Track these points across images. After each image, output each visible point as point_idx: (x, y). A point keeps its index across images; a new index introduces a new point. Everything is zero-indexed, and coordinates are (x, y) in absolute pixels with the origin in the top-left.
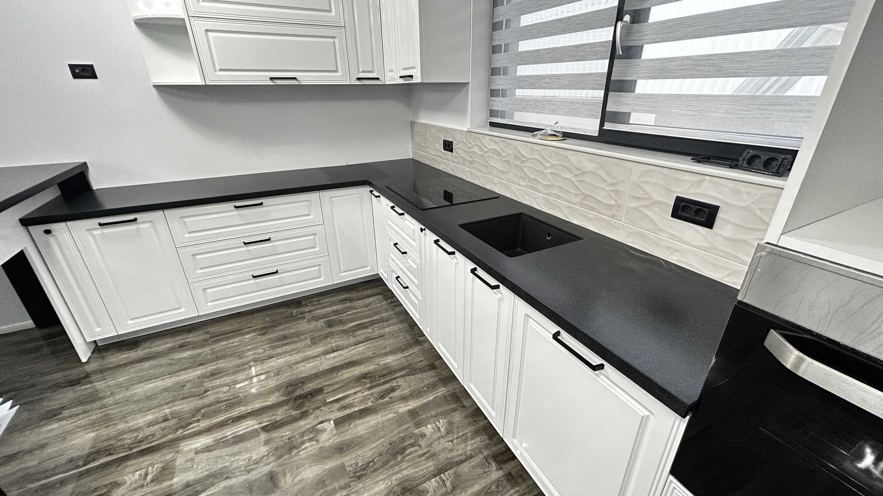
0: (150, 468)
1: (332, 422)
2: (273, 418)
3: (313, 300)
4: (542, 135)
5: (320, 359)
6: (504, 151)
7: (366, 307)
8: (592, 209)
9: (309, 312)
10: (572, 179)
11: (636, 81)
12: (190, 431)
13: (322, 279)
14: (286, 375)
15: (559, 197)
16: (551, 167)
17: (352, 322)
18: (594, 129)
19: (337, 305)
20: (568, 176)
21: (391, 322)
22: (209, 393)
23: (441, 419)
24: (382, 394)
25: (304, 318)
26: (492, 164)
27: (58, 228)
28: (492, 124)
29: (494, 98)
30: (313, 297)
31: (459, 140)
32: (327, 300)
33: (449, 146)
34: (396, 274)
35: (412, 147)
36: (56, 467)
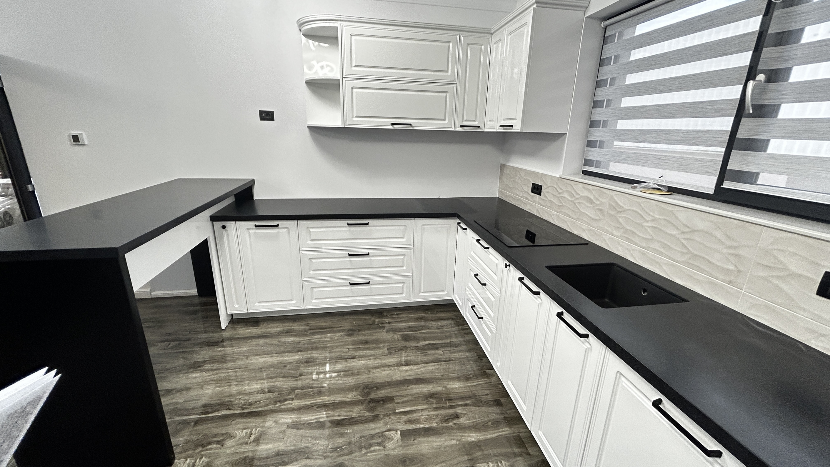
0: (254, 430)
1: (399, 432)
2: (348, 414)
3: (393, 313)
4: (643, 187)
5: (394, 369)
6: (598, 200)
7: (439, 329)
8: (702, 271)
9: (389, 323)
10: (678, 236)
11: (768, 141)
12: (285, 406)
13: (404, 295)
14: (364, 377)
15: (660, 253)
16: (653, 220)
17: (425, 341)
18: (710, 186)
19: (413, 322)
20: (674, 232)
21: (460, 348)
22: (302, 377)
23: (504, 460)
24: (446, 418)
25: (384, 327)
26: (583, 211)
27: (231, 225)
28: (585, 173)
29: (590, 149)
30: (393, 310)
31: (549, 185)
32: (404, 316)
33: (538, 189)
34: (471, 302)
35: (499, 187)
36: (193, 409)
